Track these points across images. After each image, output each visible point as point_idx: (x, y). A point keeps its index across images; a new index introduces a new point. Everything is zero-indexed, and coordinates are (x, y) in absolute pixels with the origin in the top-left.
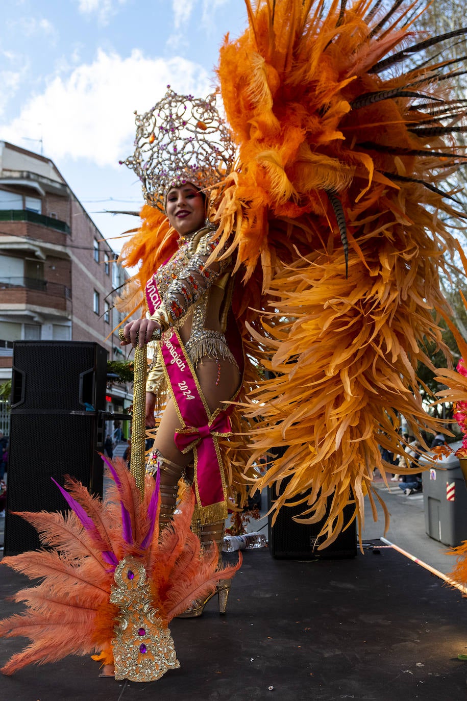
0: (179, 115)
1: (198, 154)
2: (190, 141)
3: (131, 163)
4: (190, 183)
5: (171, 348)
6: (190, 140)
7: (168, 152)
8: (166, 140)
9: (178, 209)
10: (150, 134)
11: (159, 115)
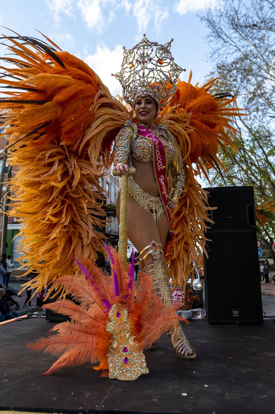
1: (156, 79)
2: (153, 71)
3: (118, 76)
4: (149, 96)
5: (163, 185)
7: (140, 76)
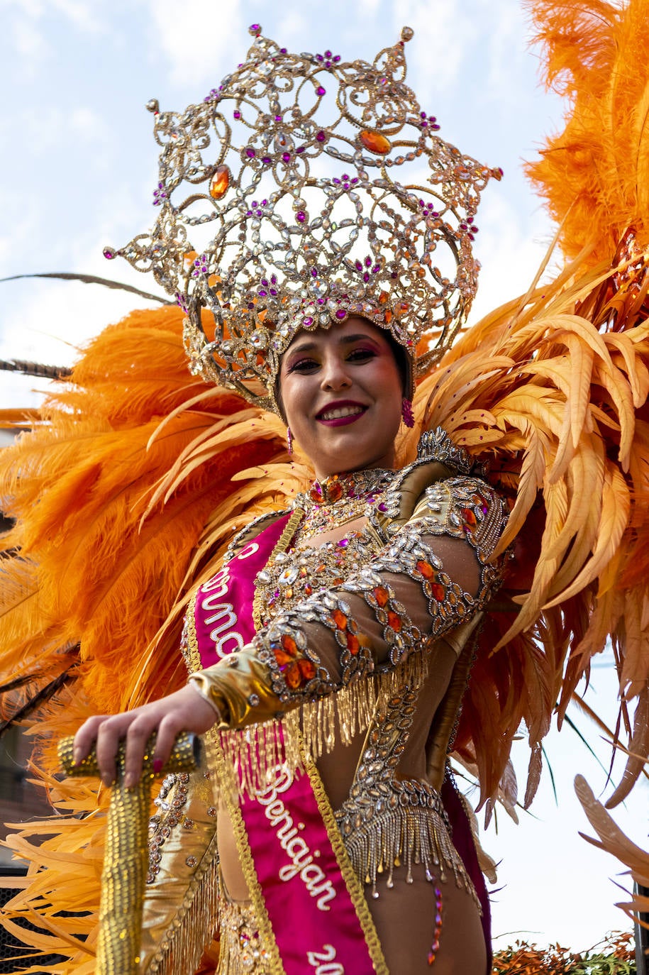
0: (304, 113)
1: (373, 226)
2: (347, 190)
3: (148, 254)
4: (358, 318)
5: (283, 823)
6: (345, 186)
7: (282, 227)
8: (268, 187)
9: (326, 399)
10: (211, 171)
11: (237, 115)
